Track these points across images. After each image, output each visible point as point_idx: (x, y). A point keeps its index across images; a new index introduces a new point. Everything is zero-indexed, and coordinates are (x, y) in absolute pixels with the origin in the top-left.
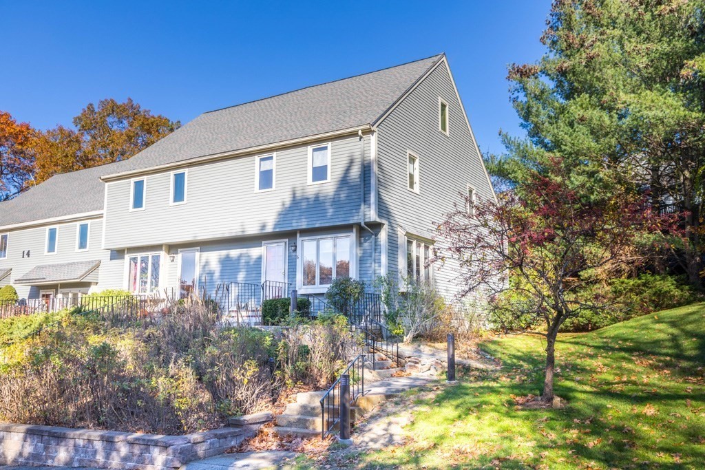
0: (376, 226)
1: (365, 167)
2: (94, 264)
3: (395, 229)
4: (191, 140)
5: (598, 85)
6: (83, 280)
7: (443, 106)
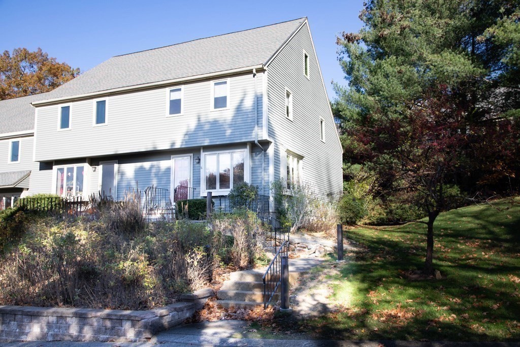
0: (266, 144)
1: (258, 98)
2: (26, 174)
3: (278, 146)
4: (108, 76)
5: (407, 49)
6: (16, 187)
7: (306, 57)
